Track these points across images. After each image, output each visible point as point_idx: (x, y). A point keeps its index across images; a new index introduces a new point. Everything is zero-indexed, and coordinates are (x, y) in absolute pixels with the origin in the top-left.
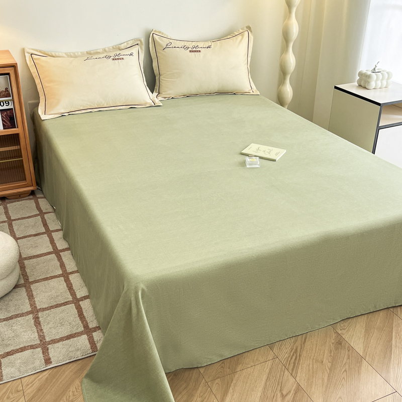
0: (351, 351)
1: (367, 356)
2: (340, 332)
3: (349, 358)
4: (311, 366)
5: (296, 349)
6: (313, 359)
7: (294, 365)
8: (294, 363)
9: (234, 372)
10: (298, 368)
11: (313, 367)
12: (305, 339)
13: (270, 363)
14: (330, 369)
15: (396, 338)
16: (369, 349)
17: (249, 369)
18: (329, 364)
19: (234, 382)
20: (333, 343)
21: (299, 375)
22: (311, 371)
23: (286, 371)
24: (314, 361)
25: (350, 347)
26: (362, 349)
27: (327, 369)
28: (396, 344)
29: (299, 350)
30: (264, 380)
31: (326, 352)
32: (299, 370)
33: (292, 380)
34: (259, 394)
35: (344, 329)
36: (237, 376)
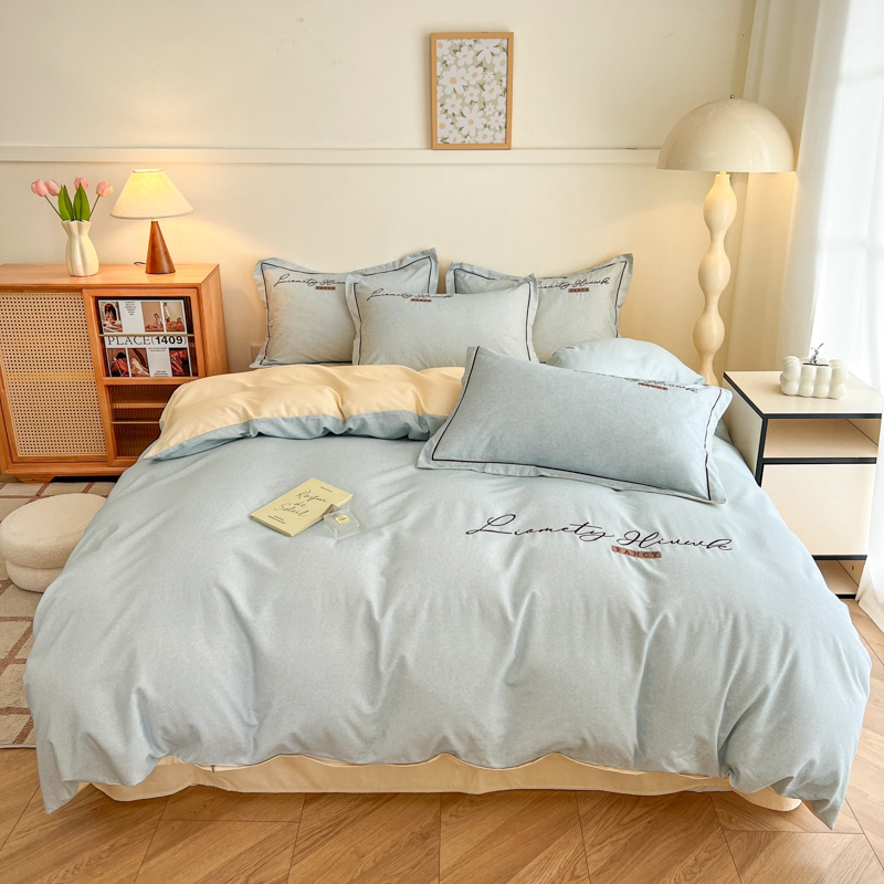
0: (429, 857)
1: (451, 876)
2: (445, 818)
3: (413, 868)
4: (337, 856)
5: (343, 820)
6: (353, 846)
7: (313, 844)
8: (317, 840)
9: (212, 820)
10: (315, 850)
11: (339, 858)
12: (374, 810)
13: (278, 827)
14: (363, 873)
15: (535, 866)
16: (466, 866)
17: (238, 824)
18: (371, 864)
19: (197, 834)
20: (412, 833)
21: (303, 862)
22: (329, 864)
23: (290, 850)
24: (352, 850)
25: (436, 850)
26: (453, 862)
27: (359, 871)
28: (525, 875)
29: (345, 823)
30: (244, 849)
31: (389, 841)
32: (312, 856)
33: (285, 866)
34: (214, 867)
35: (457, 816)
36: (211, 827)
